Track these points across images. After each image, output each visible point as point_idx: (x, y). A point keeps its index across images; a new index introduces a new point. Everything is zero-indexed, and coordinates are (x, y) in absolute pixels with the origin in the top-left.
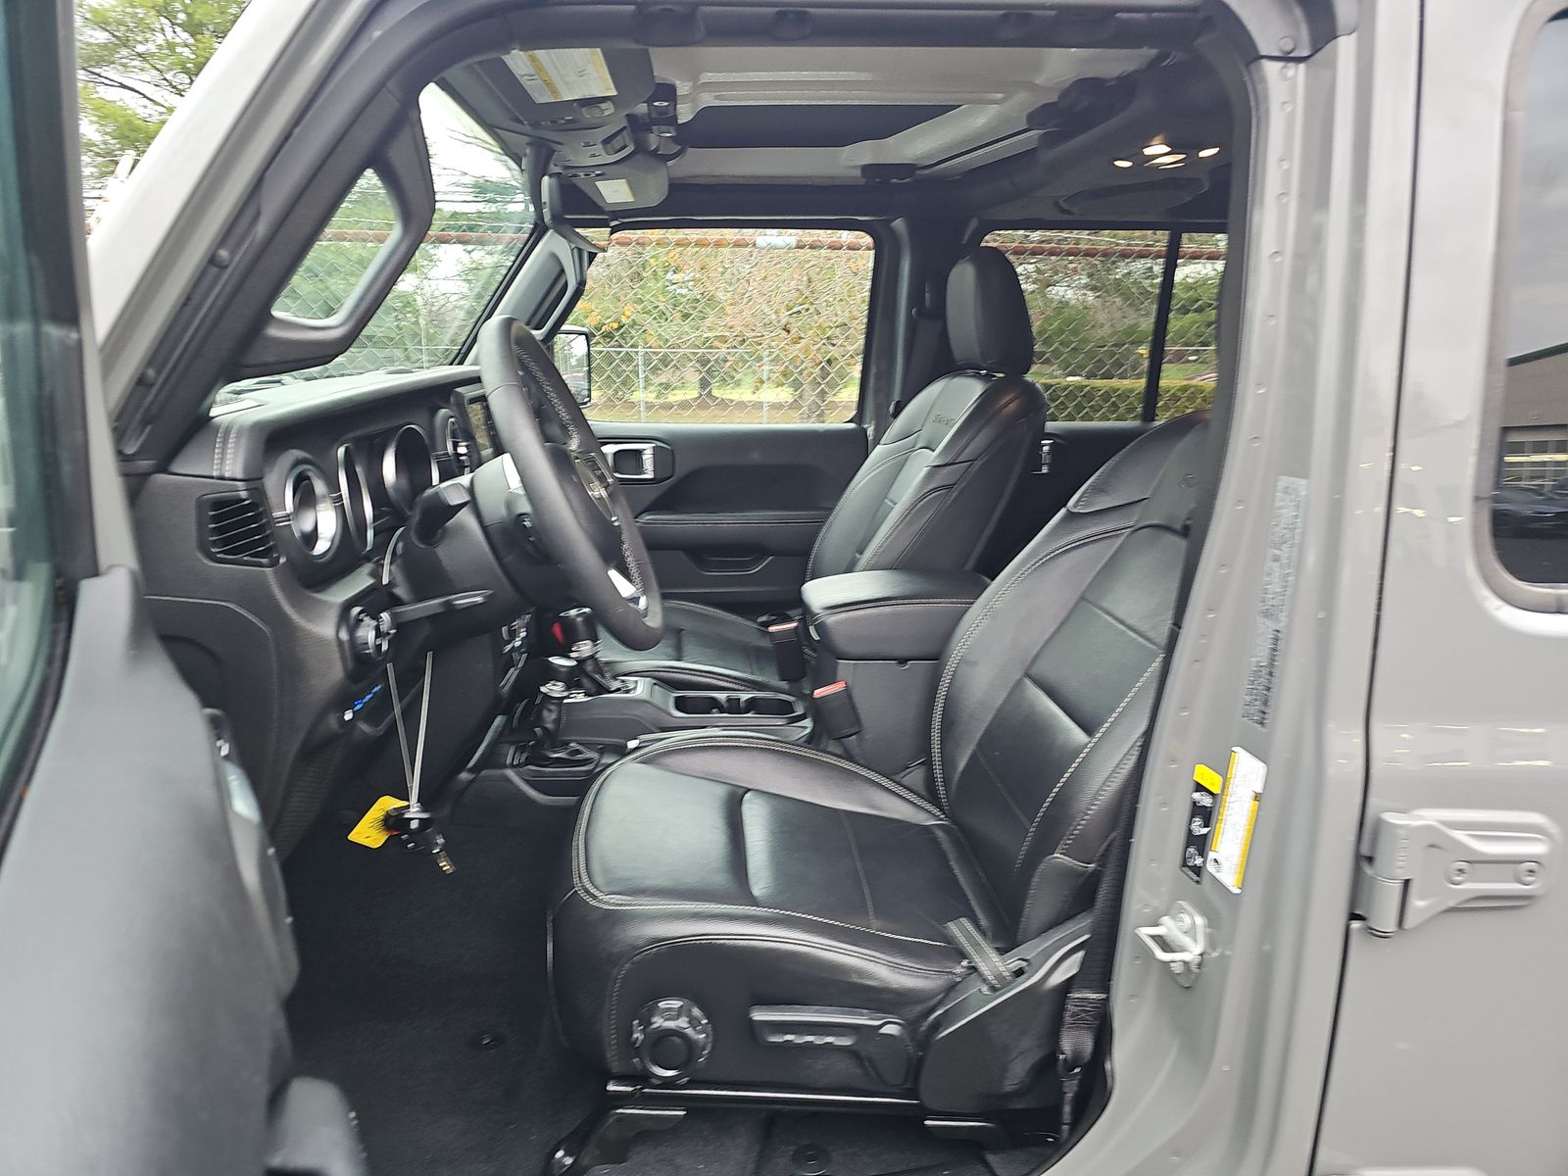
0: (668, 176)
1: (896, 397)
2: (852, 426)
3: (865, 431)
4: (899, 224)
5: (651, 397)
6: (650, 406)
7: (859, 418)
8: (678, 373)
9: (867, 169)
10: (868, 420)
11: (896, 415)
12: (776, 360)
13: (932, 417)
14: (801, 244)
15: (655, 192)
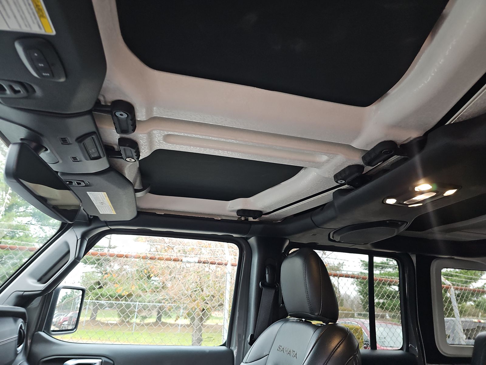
0: (137, 208)
1: (250, 331)
2: (224, 348)
3: (232, 352)
4: (252, 241)
5: (138, 321)
6: (138, 325)
7: (228, 343)
8: (150, 312)
9: (239, 212)
10: (234, 345)
11: (252, 343)
12: (185, 308)
13: (276, 346)
14: (200, 261)
15: (129, 214)
